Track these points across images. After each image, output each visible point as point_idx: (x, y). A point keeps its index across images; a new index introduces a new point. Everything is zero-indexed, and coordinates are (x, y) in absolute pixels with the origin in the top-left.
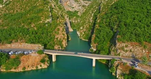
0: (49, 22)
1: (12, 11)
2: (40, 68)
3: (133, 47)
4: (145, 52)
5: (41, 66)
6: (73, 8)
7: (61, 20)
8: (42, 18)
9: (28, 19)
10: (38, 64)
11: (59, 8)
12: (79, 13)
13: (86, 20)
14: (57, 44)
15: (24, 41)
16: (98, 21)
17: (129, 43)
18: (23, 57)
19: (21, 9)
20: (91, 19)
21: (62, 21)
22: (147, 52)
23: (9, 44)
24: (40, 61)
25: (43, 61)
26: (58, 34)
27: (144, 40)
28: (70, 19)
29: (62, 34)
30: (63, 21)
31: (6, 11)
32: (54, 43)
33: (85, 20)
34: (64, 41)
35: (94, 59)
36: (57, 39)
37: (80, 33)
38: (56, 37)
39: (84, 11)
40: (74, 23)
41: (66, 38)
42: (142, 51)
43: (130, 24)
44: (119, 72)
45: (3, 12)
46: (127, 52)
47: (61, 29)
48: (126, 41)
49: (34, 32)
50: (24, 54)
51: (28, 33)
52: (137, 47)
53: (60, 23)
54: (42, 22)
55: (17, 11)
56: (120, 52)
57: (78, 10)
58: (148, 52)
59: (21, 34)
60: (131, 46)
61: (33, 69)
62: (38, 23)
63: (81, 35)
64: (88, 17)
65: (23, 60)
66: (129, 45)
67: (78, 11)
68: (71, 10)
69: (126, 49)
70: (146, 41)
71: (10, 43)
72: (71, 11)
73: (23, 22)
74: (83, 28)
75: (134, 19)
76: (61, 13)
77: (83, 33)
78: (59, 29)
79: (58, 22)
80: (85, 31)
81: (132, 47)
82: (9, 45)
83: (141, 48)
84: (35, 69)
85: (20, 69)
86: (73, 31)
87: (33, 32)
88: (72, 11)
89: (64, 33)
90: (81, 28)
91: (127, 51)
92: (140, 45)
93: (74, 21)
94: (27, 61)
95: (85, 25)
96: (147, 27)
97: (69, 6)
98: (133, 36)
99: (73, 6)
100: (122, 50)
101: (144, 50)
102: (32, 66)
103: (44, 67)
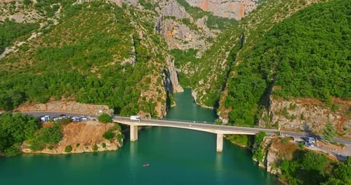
0: (128, 65)
1: (55, 43)
2: (101, 149)
3: (306, 110)
4: (333, 118)
5: (104, 145)
6: (186, 42)
7: (155, 63)
8: (114, 56)
9: (86, 58)
10: (98, 141)
11: (154, 41)
12: (198, 53)
13: (213, 65)
14: (143, 110)
15: (73, 98)
16: (237, 64)
17: (298, 101)
18: (68, 126)
19: (74, 40)
20: (224, 62)
21: (157, 65)
22: (339, 119)
23: (44, 103)
24: (103, 136)
25: (109, 136)
26: (147, 88)
27: (331, 94)
28: (177, 65)
29: (155, 90)
30: (159, 64)
31: (44, 44)
32: (137, 107)
33: (209, 65)
34: (159, 104)
35: (220, 133)
36: (144, 99)
37: (199, 93)
38: (142, 95)
39: (209, 48)
40: (188, 75)
41: (165, 99)
42: (328, 116)
43: (303, 62)
44: (271, 158)
45: (36, 46)
46: (295, 120)
47: (155, 80)
48: (292, 97)
49: (96, 83)
50: (71, 121)
51: (84, 83)
52: (316, 108)
53: (154, 68)
54: (113, 63)
55: (65, 43)
56: (278, 120)
57: (197, 48)
58: (342, 120)
59: (68, 85)
60: (304, 106)
61: (88, 151)
62: (106, 66)
63: (200, 97)
64: (218, 59)
65: (69, 133)
66: (298, 105)
67: (197, 51)
68: (180, 49)
69: (291, 113)
70: (337, 96)
71: (46, 101)
72: (182, 51)
73: (76, 64)
74: (205, 82)
75: (312, 52)
76: (158, 50)
77: (204, 93)
78: (149, 80)
79: (149, 66)
80: (210, 89)
81: (303, 109)
82: (43, 105)
83: (326, 110)
84: (92, 151)
85: (61, 150)
86: (183, 91)
87: (93, 82)
88: (183, 49)
89: (160, 88)
90: (201, 82)
91: (293, 118)
92: (324, 105)
93: (186, 72)
94: (76, 134)
95: (210, 75)
96: (340, 66)
97: (176, 38)
98: (308, 85)
99: (187, 40)
100: (282, 117)
101: (331, 115)
102: (86, 145)
103: (109, 149)
